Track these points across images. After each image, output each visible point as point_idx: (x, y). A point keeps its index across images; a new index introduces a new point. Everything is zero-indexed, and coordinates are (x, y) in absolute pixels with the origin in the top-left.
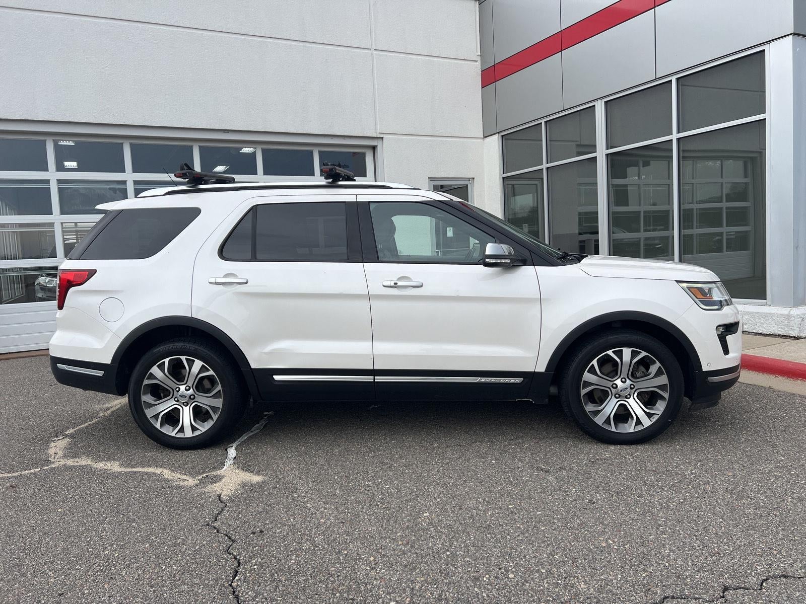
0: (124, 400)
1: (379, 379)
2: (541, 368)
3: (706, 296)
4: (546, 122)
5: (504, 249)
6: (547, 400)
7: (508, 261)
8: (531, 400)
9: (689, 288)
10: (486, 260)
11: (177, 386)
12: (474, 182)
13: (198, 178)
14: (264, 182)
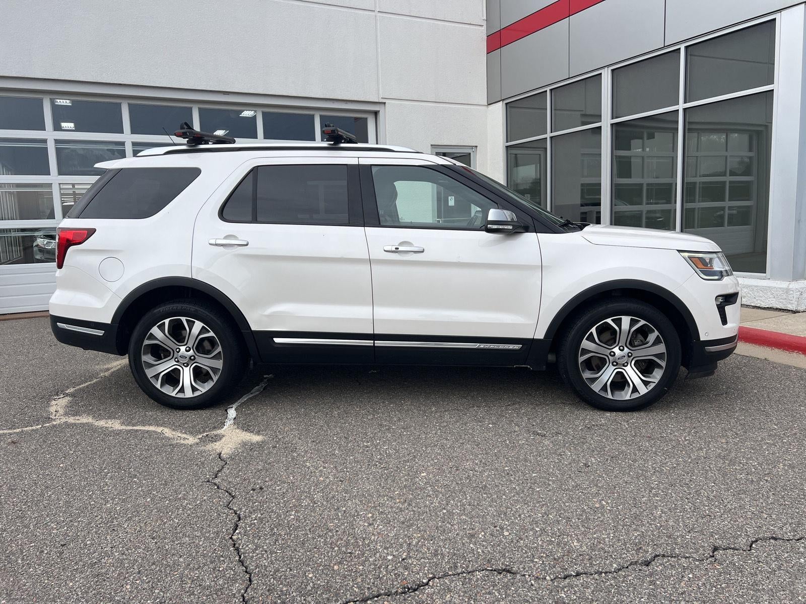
0: (124, 361)
1: (379, 343)
2: (540, 335)
4: (551, 90)
5: (506, 215)
6: (544, 367)
7: (510, 227)
8: (529, 367)
9: (690, 258)
10: (489, 226)
11: (178, 347)
13: (198, 137)
14: (265, 143)
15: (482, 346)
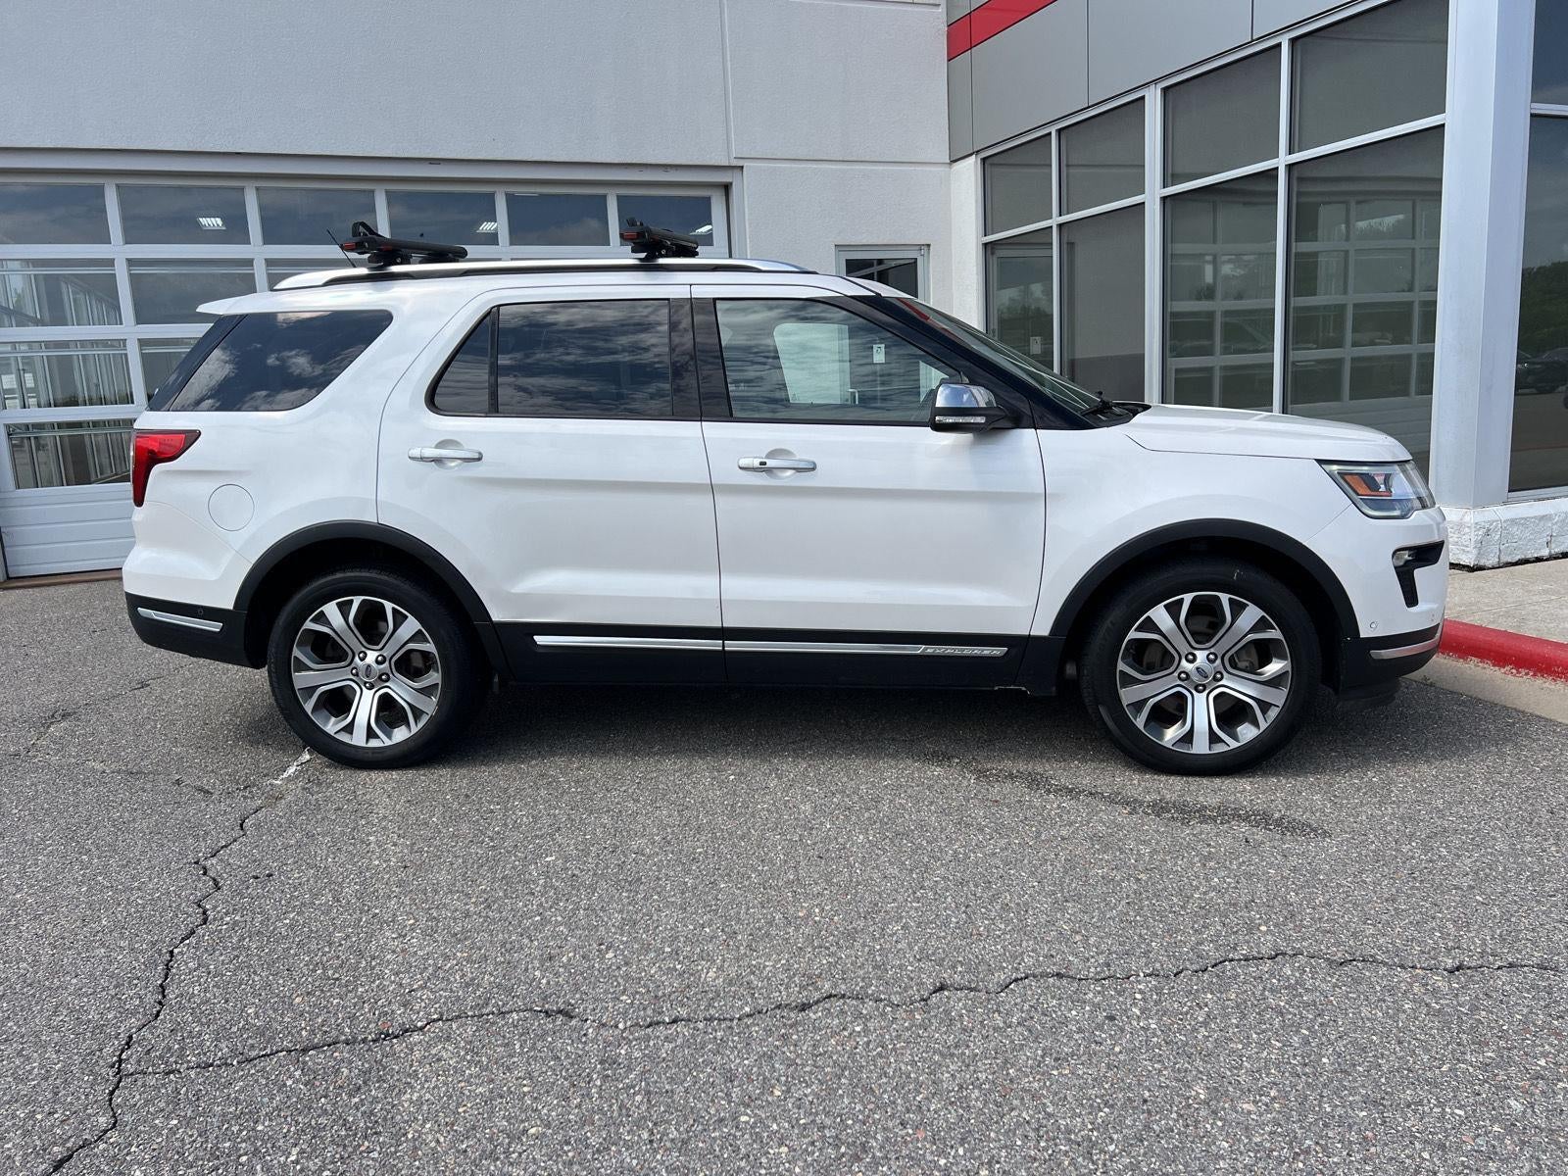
1: (732, 646)
2: (1043, 628)
3: (1378, 491)
4: (1059, 131)
5: (980, 396)
6: (1054, 689)
7: (981, 420)
8: (1024, 689)
9: (1342, 474)
10: (937, 418)
12: (929, 253)
13: (387, 251)
14: (512, 259)
15: (931, 650)
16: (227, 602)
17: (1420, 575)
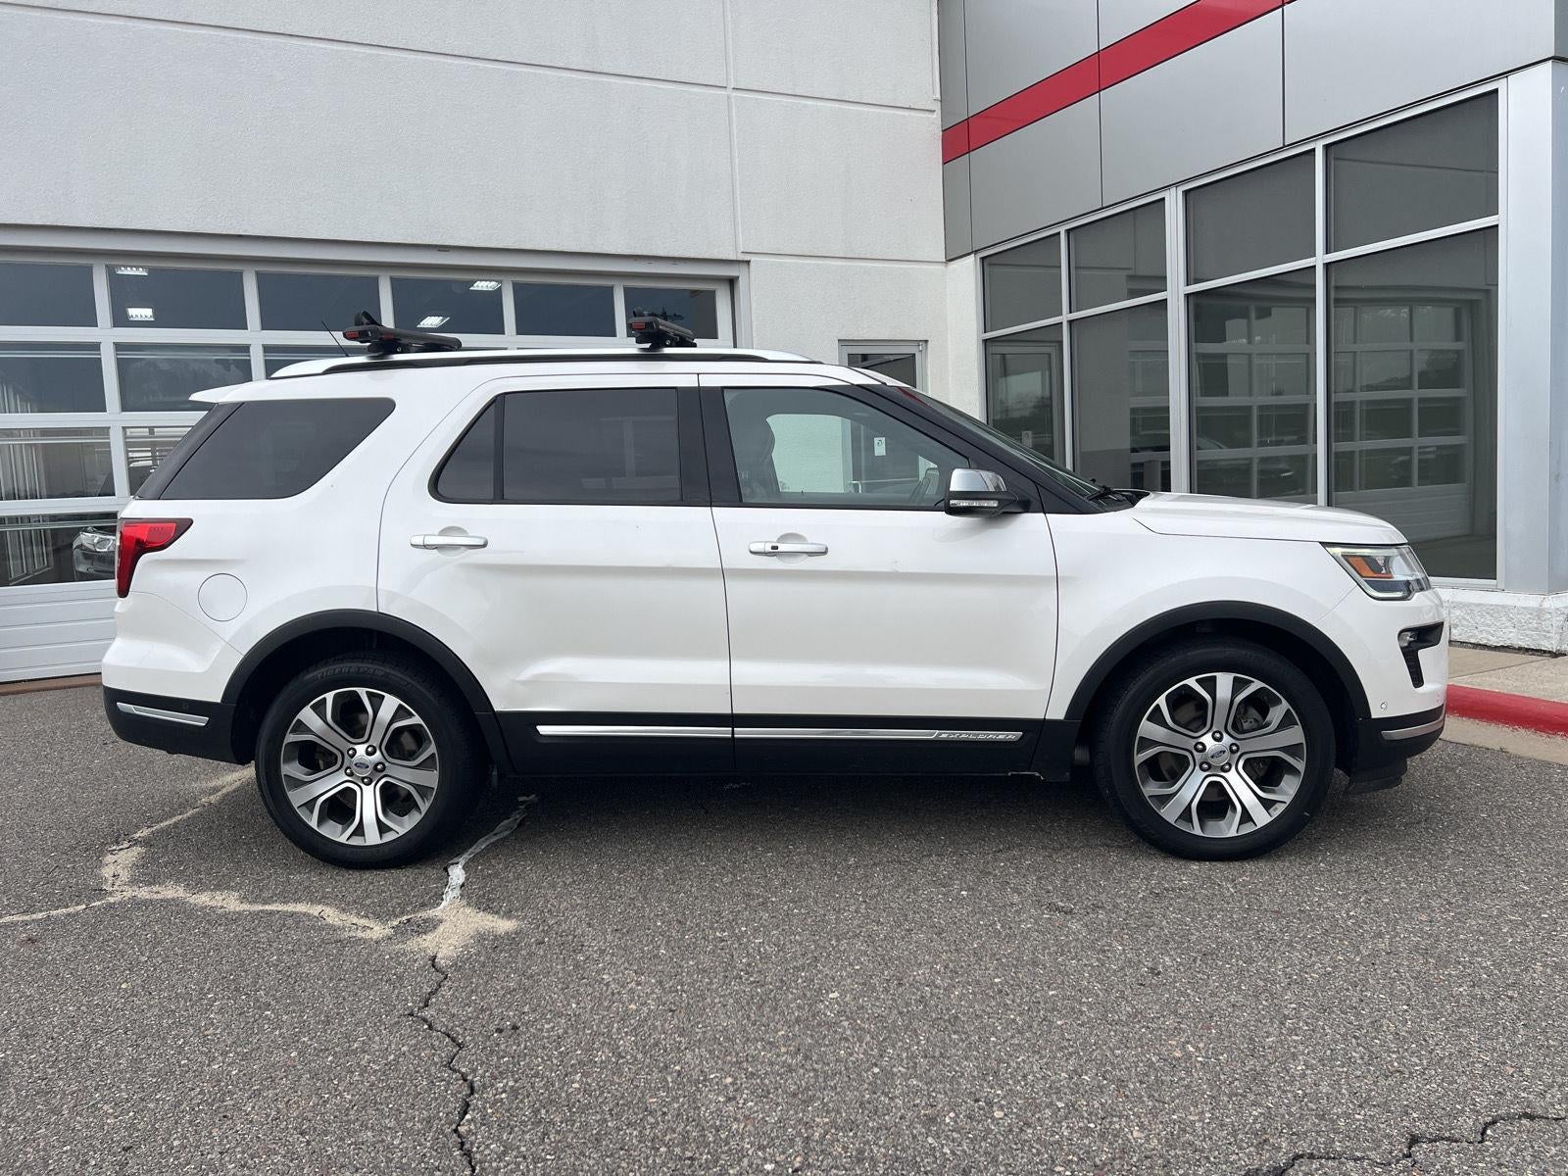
0: (248, 772)
1: (742, 733)
2: (1058, 712)
3: (1380, 572)
5: (987, 480)
6: (1068, 774)
7: (994, 504)
8: (1037, 774)
9: (1346, 557)
10: (952, 502)
11: (351, 746)
12: (926, 349)
13: (389, 340)
14: (518, 349)
15: (945, 735)
16: (215, 696)
17: (1424, 655)
